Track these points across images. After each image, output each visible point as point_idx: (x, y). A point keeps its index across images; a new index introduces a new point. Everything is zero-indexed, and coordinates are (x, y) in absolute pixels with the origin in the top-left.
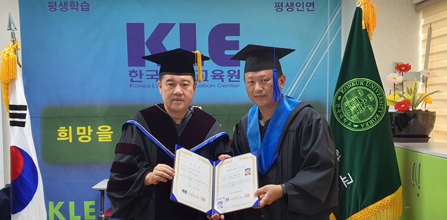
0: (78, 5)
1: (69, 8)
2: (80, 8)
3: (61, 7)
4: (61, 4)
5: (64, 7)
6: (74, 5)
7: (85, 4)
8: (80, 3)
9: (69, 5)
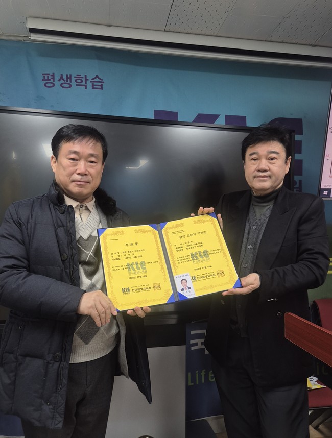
0: (86, 80)
1: (73, 83)
2: (89, 84)
3: (62, 81)
4: (62, 78)
5: (66, 81)
6: (81, 80)
7: (97, 79)
8: (90, 77)
9: (73, 79)
